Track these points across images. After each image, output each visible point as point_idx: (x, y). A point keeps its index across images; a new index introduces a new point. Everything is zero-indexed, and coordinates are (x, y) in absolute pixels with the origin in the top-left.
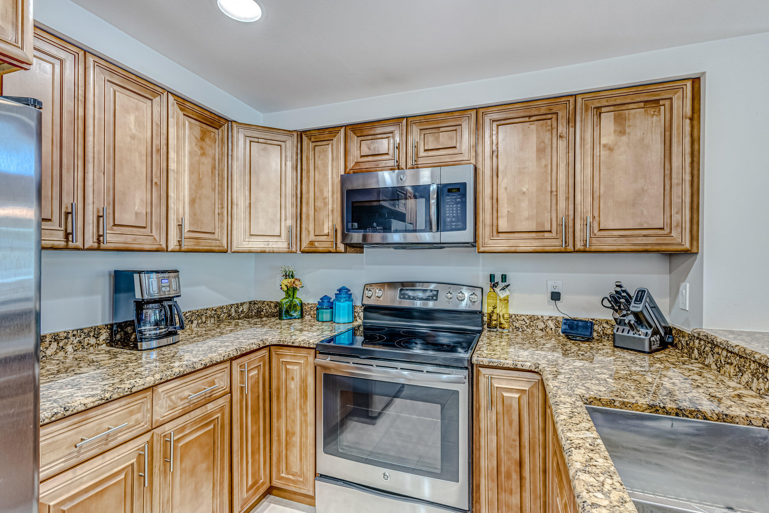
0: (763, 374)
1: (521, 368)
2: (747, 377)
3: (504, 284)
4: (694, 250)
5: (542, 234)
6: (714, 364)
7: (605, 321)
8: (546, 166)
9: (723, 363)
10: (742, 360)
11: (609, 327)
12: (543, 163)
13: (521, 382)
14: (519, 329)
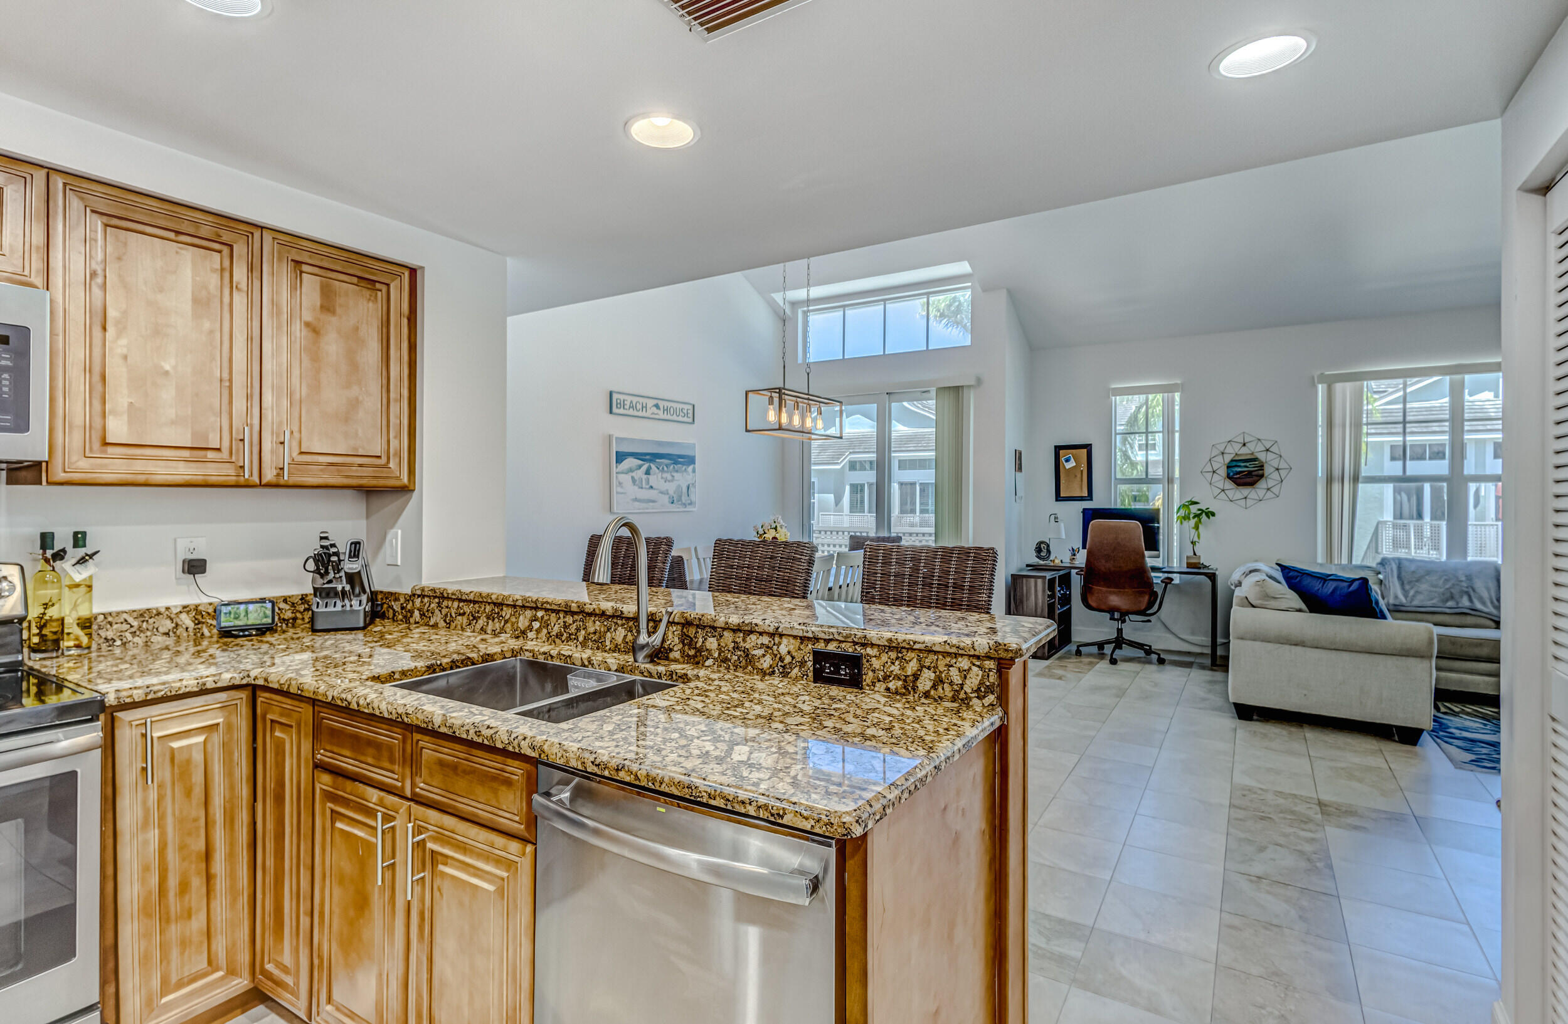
0: (498, 613)
1: (214, 686)
2: (481, 622)
3: (81, 552)
4: (411, 488)
5: (202, 453)
6: (442, 621)
7: (283, 599)
8: (211, 332)
9: (454, 615)
10: (477, 605)
11: (287, 607)
12: (207, 325)
13: (209, 712)
14: (115, 641)
